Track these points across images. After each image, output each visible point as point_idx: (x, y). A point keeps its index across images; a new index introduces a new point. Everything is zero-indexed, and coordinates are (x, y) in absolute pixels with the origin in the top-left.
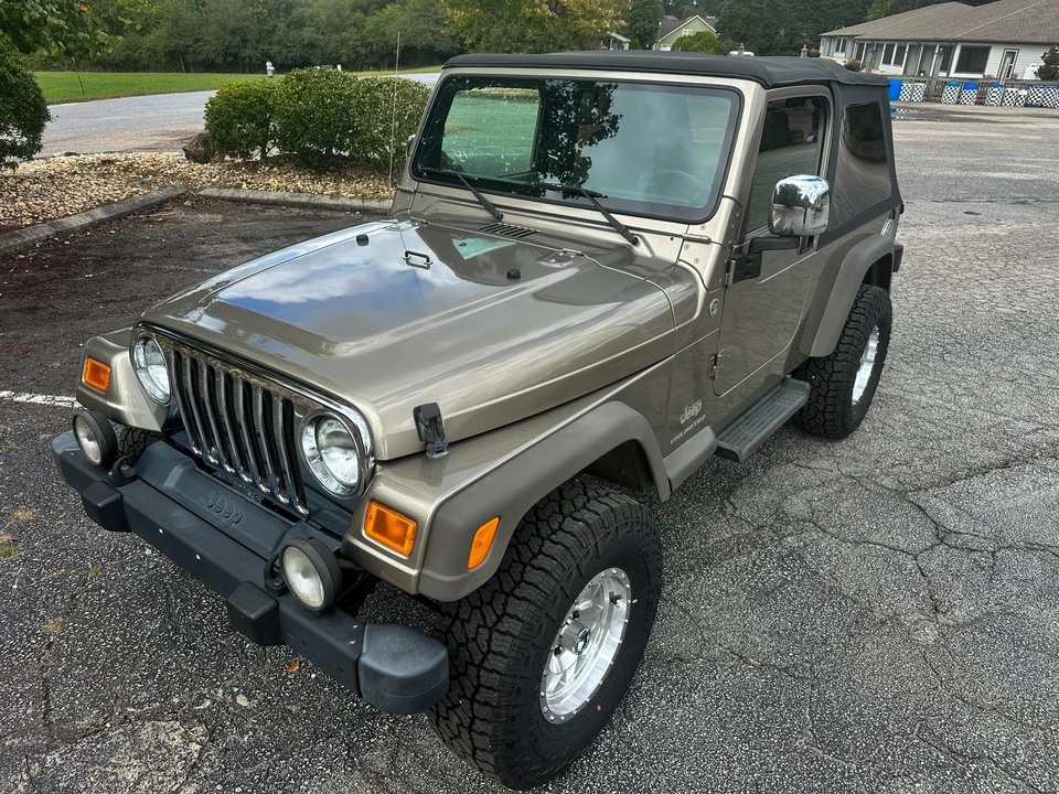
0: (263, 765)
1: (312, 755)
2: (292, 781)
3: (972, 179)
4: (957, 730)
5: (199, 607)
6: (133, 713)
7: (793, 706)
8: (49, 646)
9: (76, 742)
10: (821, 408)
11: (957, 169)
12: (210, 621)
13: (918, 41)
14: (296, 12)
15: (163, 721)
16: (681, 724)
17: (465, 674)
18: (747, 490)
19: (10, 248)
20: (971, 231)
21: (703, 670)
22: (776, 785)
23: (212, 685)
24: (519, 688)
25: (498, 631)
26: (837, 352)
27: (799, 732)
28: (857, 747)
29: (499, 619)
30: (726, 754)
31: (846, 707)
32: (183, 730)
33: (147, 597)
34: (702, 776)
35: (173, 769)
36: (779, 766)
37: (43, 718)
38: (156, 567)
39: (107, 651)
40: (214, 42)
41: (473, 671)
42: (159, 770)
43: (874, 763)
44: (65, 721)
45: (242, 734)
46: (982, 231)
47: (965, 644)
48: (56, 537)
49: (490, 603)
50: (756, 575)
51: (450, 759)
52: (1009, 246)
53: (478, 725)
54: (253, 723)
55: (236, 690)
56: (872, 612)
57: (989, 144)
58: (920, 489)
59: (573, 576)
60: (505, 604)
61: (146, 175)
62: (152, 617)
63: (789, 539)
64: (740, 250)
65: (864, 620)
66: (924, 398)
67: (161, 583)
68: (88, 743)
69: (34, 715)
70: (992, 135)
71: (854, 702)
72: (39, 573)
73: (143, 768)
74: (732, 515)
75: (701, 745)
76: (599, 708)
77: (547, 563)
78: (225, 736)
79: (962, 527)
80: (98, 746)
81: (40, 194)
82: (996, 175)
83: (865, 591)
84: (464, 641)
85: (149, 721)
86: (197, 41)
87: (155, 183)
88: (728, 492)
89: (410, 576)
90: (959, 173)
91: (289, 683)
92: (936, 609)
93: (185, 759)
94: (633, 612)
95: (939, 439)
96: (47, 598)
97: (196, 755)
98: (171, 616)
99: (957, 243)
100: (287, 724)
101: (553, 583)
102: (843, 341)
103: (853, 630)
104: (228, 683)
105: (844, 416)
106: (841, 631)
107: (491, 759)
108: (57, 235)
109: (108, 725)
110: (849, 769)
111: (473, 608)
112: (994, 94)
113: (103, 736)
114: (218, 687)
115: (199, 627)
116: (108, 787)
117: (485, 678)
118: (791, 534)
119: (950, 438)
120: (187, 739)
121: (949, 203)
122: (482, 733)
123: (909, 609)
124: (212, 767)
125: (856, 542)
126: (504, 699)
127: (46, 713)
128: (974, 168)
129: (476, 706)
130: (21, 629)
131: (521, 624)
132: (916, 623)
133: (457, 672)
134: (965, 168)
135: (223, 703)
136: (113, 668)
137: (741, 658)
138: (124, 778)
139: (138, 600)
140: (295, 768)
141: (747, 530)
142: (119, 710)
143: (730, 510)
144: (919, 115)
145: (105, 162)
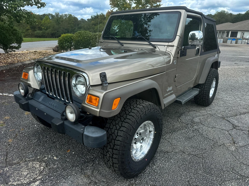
0: (59, 172)
1: (72, 170)
2: (66, 176)
3: (236, 57)
4: (242, 171)
5: (46, 137)
6: (28, 160)
7: (197, 164)
8: (9, 145)
9: (13, 166)
10: (202, 97)
11: (232, 55)
12: (49, 141)
13: (221, 30)
14: (80, 25)
15: (35, 162)
16: (168, 167)
17: (111, 142)
18: (184, 116)
19: (12, 67)
20: (236, 67)
21: (173, 155)
22: (194, 182)
23: (48, 154)
24: (125, 146)
25: (120, 130)
26: (205, 83)
27: (199, 170)
28: (215, 174)
29: (120, 127)
30: (180, 174)
31: (212, 164)
32: (39, 164)
33: (34, 135)
34: (174, 179)
35: (36, 173)
36: (194, 177)
37: (5, 160)
38: (37, 129)
39: (23, 146)
40: (62, 32)
41: (113, 141)
42: (32, 172)
43: (220, 177)
44: (11, 161)
45: (54, 165)
46: (239, 67)
47: (243, 151)
48: (14, 122)
49: (118, 124)
50: (187, 134)
51: (107, 173)
52: (246, 70)
53: (114, 156)
54: (58, 163)
55: (54, 155)
56: (218, 143)
57: (239, 51)
58: (228, 117)
59: (139, 118)
60: (122, 124)
61: (44, 54)
62: (35, 139)
63: (195, 127)
64: (181, 49)
65: (215, 144)
66: (227, 99)
67: (38, 132)
68: (15, 166)
69: (3, 159)
70: (240, 49)
71: (214, 163)
72: (9, 130)
73: (29, 172)
74: (180, 121)
75: (173, 171)
76: (146, 160)
77: (133, 114)
78: (50, 166)
79: (240, 125)
80: (18, 167)
81: (20, 57)
82: (241, 57)
83: (215, 138)
84: (111, 133)
85: (31, 161)
86: (58, 31)
87: (46, 55)
88: (179, 117)
89: (97, 111)
90: (232, 56)
91: (67, 154)
92: (234, 143)
93: (39, 170)
94: (155, 135)
95: (232, 107)
96: (10, 135)
97: (42, 170)
98: (40, 139)
99: (233, 69)
100: (66, 163)
101: (134, 119)
102: (207, 80)
103: (213, 147)
104: (52, 154)
105: (208, 99)
106: (209, 147)
107: (117, 166)
108: (23, 65)
109: (21, 162)
110: (214, 179)
111: (113, 125)
112: (239, 41)
113: (19, 165)
114: (49, 155)
115: (46, 142)
116: (19, 176)
117: (117, 142)
118: (196, 126)
119: (235, 107)
120: (40, 166)
121: (230, 62)
122: (115, 158)
123: (227, 142)
124: (46, 172)
125: (212, 128)
126: (121, 148)
127: (6, 159)
128: (236, 55)
129: (114, 150)
130: (3, 141)
131: (126, 128)
132: (229, 146)
133: (109, 142)
134: (233, 55)
135: (50, 158)
136: (24, 150)
137: (183, 152)
138: (23, 174)
139: (32, 136)
140: (67, 173)
141: (184, 125)
142: (24, 159)
143: (180, 120)
144: (222, 46)
145: (35, 52)
